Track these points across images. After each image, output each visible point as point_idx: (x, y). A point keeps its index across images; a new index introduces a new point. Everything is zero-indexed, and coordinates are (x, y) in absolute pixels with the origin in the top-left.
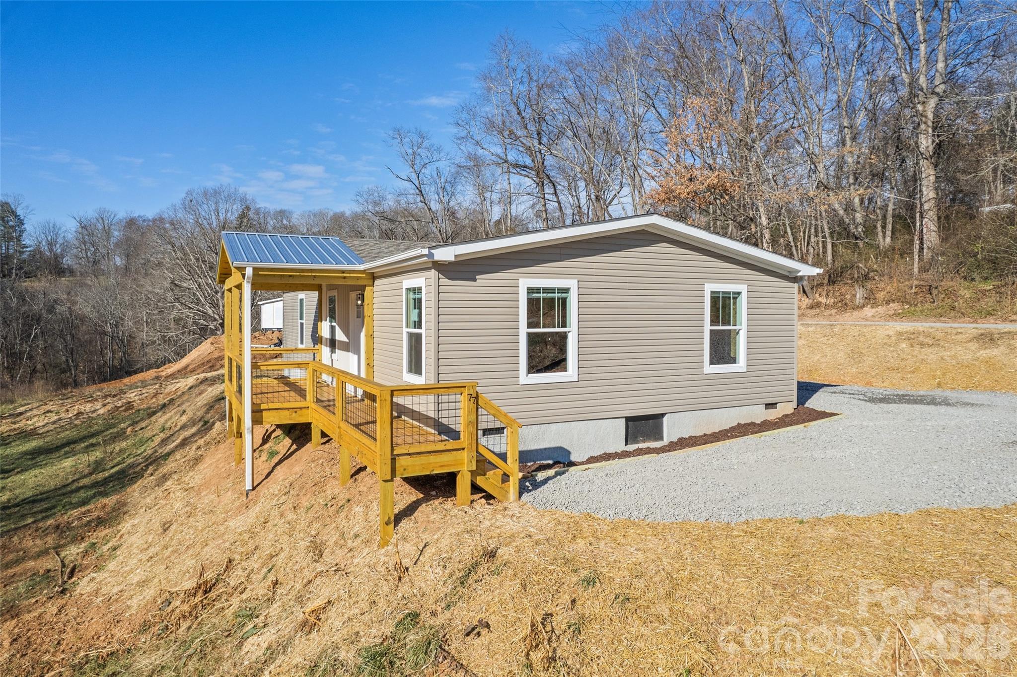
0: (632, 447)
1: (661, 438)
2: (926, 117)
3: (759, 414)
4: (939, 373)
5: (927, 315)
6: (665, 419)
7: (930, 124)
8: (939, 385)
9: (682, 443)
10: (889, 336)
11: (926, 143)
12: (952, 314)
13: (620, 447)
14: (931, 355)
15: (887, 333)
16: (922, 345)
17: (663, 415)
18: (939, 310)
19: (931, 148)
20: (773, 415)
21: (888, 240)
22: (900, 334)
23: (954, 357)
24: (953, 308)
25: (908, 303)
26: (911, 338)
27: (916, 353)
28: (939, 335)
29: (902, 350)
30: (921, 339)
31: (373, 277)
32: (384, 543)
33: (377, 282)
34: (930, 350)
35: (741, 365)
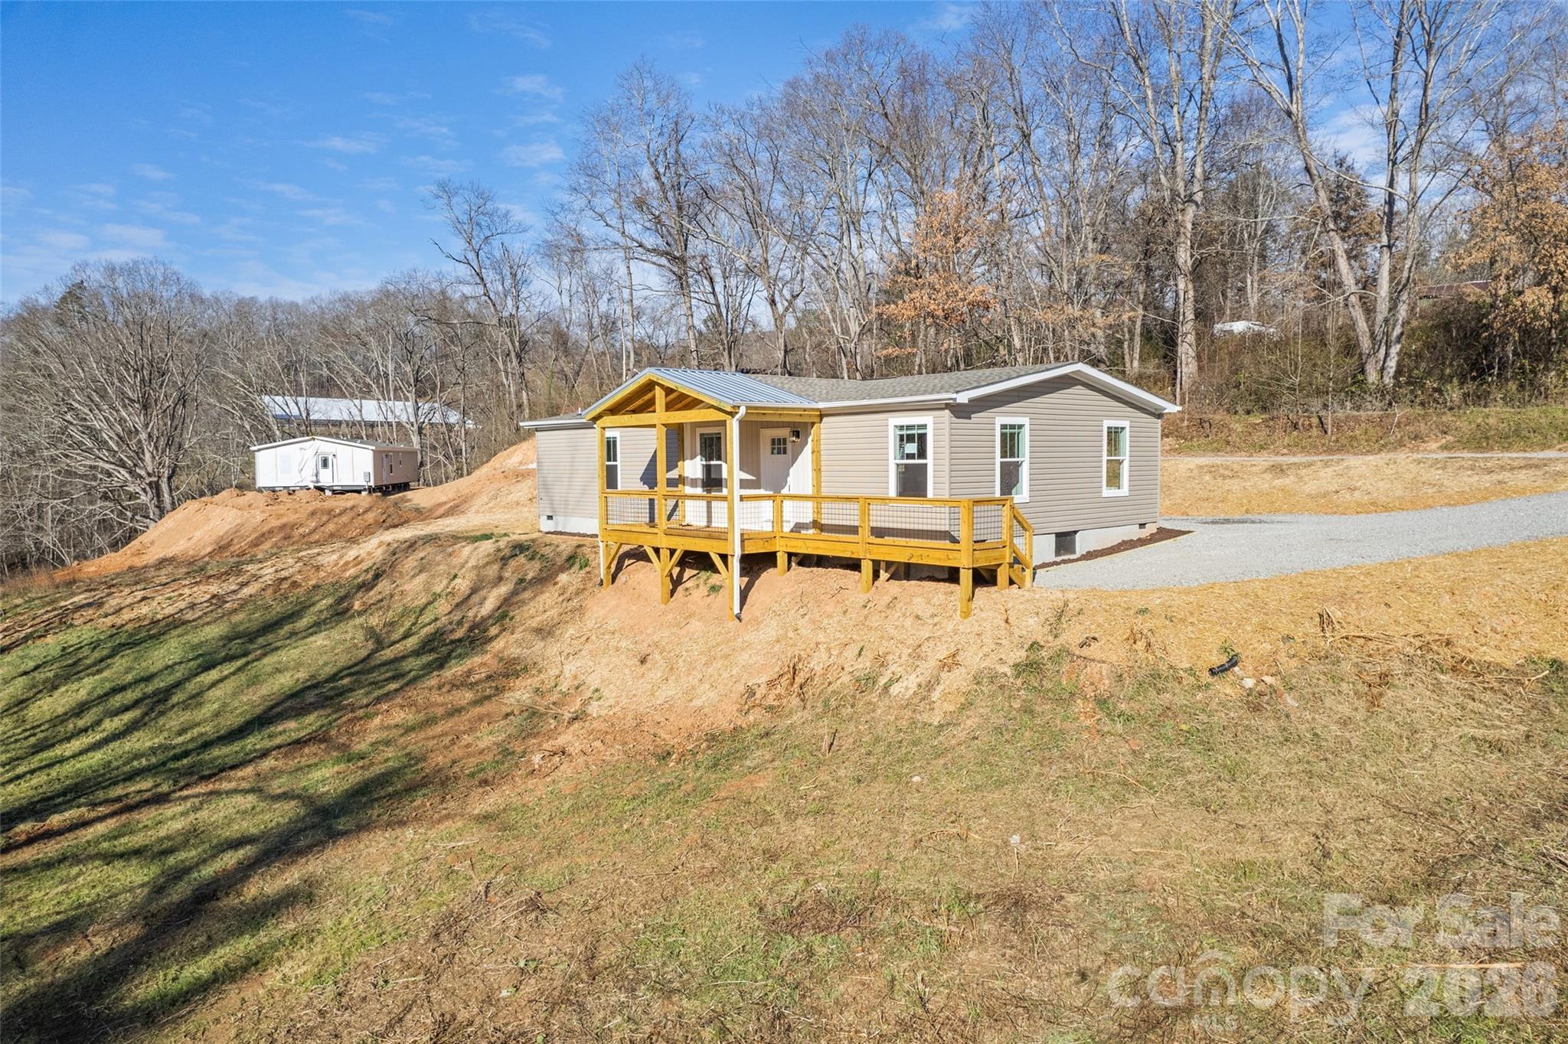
0: (1059, 559)
1: (1074, 552)
2: (1185, 228)
3: (1134, 533)
4: (1245, 501)
5: (1204, 450)
6: (1078, 536)
7: (1189, 235)
8: (1247, 511)
9: (1090, 556)
10: (1191, 471)
11: (1184, 257)
12: (1229, 448)
13: (1051, 557)
14: (1234, 485)
15: (1188, 467)
16: (1224, 477)
17: (1075, 532)
18: (1215, 445)
19: (1190, 263)
20: (1145, 533)
21: (1136, 364)
22: (1201, 467)
23: (1254, 486)
24: (1228, 443)
25: (1183, 438)
26: (1212, 470)
27: (1220, 484)
28: (1236, 467)
29: (1207, 482)
30: (1222, 471)
31: (822, 415)
32: (966, 614)
33: (825, 419)
34: (1232, 481)
35: (1124, 490)
